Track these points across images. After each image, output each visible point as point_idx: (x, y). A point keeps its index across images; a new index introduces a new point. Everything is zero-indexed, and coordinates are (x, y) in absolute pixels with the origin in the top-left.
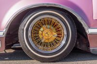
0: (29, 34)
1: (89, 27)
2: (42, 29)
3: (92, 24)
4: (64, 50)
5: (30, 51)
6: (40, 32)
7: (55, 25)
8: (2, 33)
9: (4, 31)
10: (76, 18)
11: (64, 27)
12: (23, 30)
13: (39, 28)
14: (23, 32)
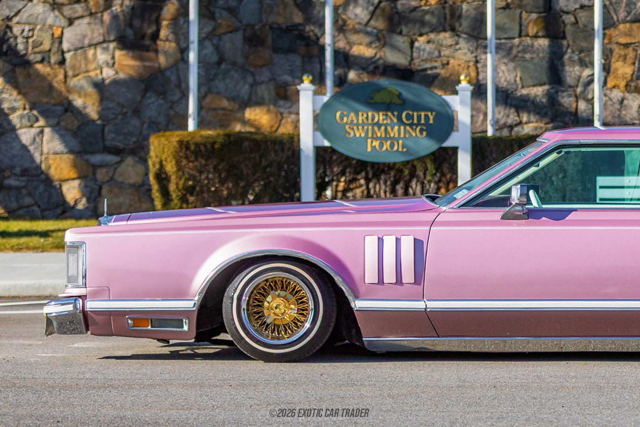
0: (244, 306)
1: (357, 297)
2: (269, 298)
3: (362, 290)
4: (308, 339)
5: (243, 338)
6: (266, 304)
7: (295, 292)
8: (193, 303)
9: (196, 298)
10: (334, 279)
11: (309, 295)
12: (232, 298)
13: (265, 297)
14: (232, 303)
